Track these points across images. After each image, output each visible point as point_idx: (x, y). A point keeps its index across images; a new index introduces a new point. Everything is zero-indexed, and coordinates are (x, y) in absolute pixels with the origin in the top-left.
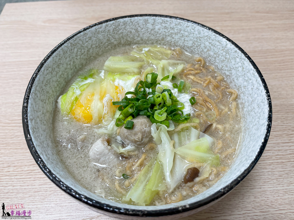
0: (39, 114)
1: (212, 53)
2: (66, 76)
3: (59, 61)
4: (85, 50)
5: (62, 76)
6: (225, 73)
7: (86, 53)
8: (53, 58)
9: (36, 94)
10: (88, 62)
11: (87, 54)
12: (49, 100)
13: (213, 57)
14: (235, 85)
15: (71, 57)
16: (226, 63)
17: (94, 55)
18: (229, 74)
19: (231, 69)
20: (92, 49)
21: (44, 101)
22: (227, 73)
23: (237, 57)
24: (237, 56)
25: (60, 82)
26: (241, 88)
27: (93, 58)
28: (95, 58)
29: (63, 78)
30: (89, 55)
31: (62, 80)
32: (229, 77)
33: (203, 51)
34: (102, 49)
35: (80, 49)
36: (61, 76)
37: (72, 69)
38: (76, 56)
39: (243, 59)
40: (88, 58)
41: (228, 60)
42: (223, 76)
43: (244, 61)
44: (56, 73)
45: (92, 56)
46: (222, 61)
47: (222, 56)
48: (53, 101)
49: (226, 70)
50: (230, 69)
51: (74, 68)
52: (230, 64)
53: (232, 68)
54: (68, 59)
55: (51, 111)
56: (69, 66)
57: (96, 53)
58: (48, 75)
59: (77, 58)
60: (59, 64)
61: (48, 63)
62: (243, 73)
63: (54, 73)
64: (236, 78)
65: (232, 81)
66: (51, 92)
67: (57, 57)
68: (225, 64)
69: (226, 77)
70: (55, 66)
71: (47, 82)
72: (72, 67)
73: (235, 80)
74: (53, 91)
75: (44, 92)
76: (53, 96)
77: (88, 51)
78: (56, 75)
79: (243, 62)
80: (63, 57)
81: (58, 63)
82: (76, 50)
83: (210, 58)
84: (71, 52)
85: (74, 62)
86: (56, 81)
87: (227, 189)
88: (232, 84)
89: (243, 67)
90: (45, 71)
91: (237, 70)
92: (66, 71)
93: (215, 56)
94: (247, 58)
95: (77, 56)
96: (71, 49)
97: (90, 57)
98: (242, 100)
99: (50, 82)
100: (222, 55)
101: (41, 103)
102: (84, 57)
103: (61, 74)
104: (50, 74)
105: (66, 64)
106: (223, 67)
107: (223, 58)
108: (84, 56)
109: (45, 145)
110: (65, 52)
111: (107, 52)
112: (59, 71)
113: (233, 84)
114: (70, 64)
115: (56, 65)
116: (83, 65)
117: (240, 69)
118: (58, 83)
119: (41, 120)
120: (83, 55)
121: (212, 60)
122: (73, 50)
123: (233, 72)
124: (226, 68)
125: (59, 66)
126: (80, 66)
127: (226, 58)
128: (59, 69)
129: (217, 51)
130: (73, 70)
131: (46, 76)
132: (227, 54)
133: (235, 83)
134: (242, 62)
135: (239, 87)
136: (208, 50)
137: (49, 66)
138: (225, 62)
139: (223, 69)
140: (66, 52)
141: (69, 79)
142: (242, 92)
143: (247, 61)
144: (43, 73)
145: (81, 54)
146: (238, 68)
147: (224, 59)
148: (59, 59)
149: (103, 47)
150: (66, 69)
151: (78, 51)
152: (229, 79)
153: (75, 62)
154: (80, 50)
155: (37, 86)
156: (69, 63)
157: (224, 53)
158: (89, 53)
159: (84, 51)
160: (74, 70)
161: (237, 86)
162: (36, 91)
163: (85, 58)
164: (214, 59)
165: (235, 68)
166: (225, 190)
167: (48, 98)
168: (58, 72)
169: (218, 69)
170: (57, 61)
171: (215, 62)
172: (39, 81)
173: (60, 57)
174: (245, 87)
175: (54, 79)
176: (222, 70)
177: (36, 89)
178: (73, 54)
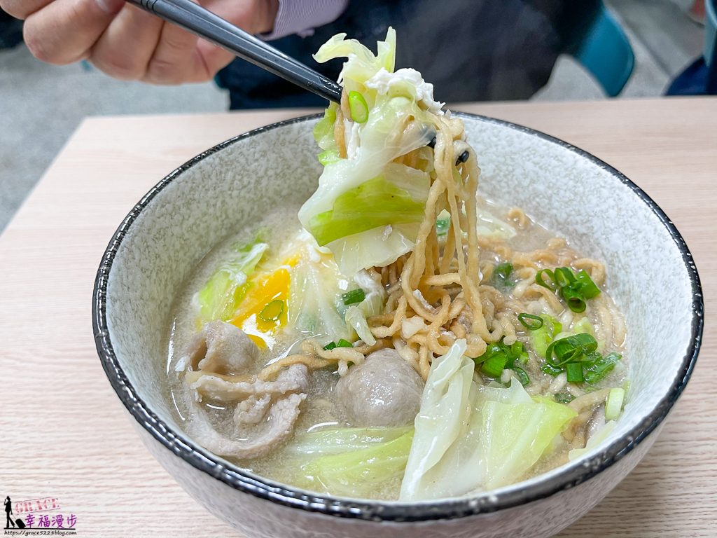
0: (132, 295)
1: (541, 187)
2: (202, 232)
3: (189, 194)
4: (252, 178)
5: (194, 227)
6: (576, 230)
7: (252, 185)
8: (179, 183)
9: (131, 251)
11: (256, 188)
12: (159, 275)
13: (544, 197)
15: (218, 190)
16: (576, 205)
17: (270, 193)
18: (585, 231)
19: (590, 218)
20: (266, 178)
21: (148, 273)
22: (582, 230)
23: (602, 187)
24: (603, 184)
25: (188, 241)
26: (618, 257)
27: (268, 202)
28: (273, 204)
29: (196, 233)
30: (258, 192)
31: (193, 238)
32: (587, 237)
33: (520, 184)
34: (288, 181)
35: (239, 175)
36: (191, 227)
37: (217, 218)
38: (230, 189)
39: (618, 188)
40: (255, 199)
41: (581, 198)
43: (620, 193)
44: (181, 218)
45: (265, 196)
46: (566, 203)
47: (565, 191)
48: (167, 279)
49: (577, 223)
50: (587, 217)
51: (224, 216)
52: (587, 205)
53: (592, 214)
54: (211, 193)
55: (162, 302)
56: (211, 210)
57: (275, 190)
58: (162, 218)
59: (231, 195)
60: (190, 199)
61: (166, 192)
62: (621, 220)
63: (177, 217)
64: (604, 236)
65: (595, 245)
66: (164, 257)
67: (187, 182)
68: (574, 210)
70: (179, 203)
71: (159, 232)
72: (218, 214)
73: (603, 242)
74: (170, 258)
75: (150, 254)
76: (168, 269)
77: (258, 182)
78: (182, 224)
79: (618, 195)
80: (200, 186)
81: (188, 197)
82: (230, 174)
84: (219, 177)
85: (223, 202)
86: (179, 236)
88: (596, 253)
89: (620, 206)
90: (158, 207)
91: (605, 217)
92: (204, 219)
93: (550, 192)
94: (626, 185)
95: (232, 191)
96: (221, 173)
97: (262, 197)
98: (624, 285)
99: (166, 236)
100: (565, 188)
101: (139, 273)
102: (247, 195)
103: (193, 225)
104: (168, 216)
105: (206, 204)
106: (569, 215)
107: (568, 194)
108: (249, 192)
109: (136, 360)
112: (189, 217)
113: (598, 253)
114: (215, 205)
115: (183, 202)
116: (243, 215)
117: (612, 213)
118: (183, 242)
119: (135, 310)
120: (246, 190)
121: (543, 204)
122: (223, 175)
123: (596, 222)
124: (578, 218)
125: (190, 204)
126: (238, 216)
127: (576, 194)
128: (188, 211)
129: (554, 181)
130: (220, 219)
131: (158, 220)
132: (579, 184)
133: (602, 249)
134: (615, 195)
135: (612, 256)
136: (533, 181)
137: (168, 198)
138: (575, 202)
139: (571, 221)
140: (209, 176)
143: (628, 192)
144: (153, 211)
145: (240, 187)
146: (607, 210)
147: (572, 196)
148: (192, 188)
149: (292, 179)
150: (205, 214)
151: (235, 180)
152: (587, 244)
153: (227, 203)
154: (240, 177)
155: (135, 236)
156: (213, 202)
157: (571, 183)
158: (259, 187)
159: (248, 179)
160: (223, 221)
161: (609, 255)
162: (133, 246)
163: (250, 197)
164: (547, 201)
165: (599, 214)
167: (156, 269)
168: (186, 217)
170: (185, 191)
171: (549, 209)
172: (141, 226)
173: (194, 185)
174: (628, 252)
175: (177, 231)
176: (568, 224)
177: (132, 241)
178: (223, 184)
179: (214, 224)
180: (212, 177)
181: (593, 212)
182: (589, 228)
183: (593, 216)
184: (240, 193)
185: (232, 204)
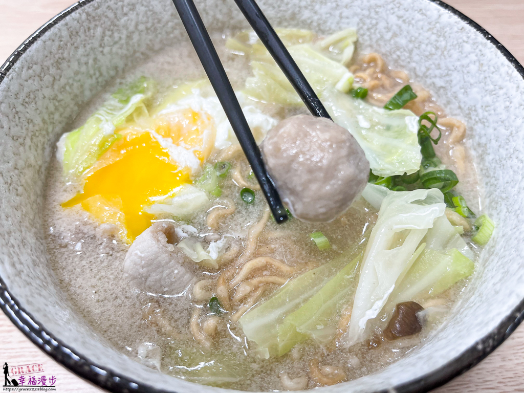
1: (402, 41)
2: (76, 91)
3: (58, 53)
4: (122, 33)
5: (68, 88)
6: (434, 83)
7: (123, 41)
8: (45, 42)
10: (130, 64)
11: (127, 44)
12: (35, 140)
13: (405, 50)
14: (460, 107)
15: (88, 47)
16: (436, 59)
17: (143, 49)
18: (442, 84)
19: (450, 72)
20: (137, 33)
21: (21, 140)
22: (440, 83)
23: (464, 41)
24: (465, 38)
25: (62, 103)
26: (475, 110)
27: (141, 57)
28: (146, 58)
29: (70, 93)
30: (130, 48)
31: (66, 98)
32: (444, 90)
33: (382, 37)
34: (160, 36)
35: (109, 30)
36: (64, 87)
37: (91, 77)
38: (101, 46)
39: (482, 43)
40: (128, 55)
41: (443, 52)
42: (428, 92)
43: (483, 49)
44: (51, 79)
45: (138, 51)
46: (427, 57)
47: (427, 45)
48: (44, 143)
49: (436, 76)
50: (446, 71)
51: (98, 74)
52: (448, 59)
53: (452, 68)
55: (40, 167)
56: (84, 69)
57: (148, 45)
58: (30, 81)
59: (102, 52)
60: (59, 58)
61: (31, 53)
62: (482, 76)
63: (47, 79)
64: (463, 90)
65: (452, 98)
67: (53, 41)
68: (434, 64)
69: (436, 93)
70: (48, 63)
71: (28, 96)
72: (92, 72)
73: (461, 96)
74: (44, 121)
75: (21, 120)
76: (44, 132)
77: (129, 37)
78: (53, 85)
79: (481, 51)
80: (69, 44)
81: (57, 56)
82: (99, 30)
83: (398, 53)
84: (87, 33)
85: (95, 60)
86: (51, 97)
87: (491, 342)
88: (452, 106)
89: (482, 62)
90: (25, 69)
91: (465, 72)
92: (77, 78)
93: (411, 46)
94: (489, 41)
95: (103, 47)
96: (89, 29)
97: (135, 52)
99: (37, 99)
100: (426, 42)
101: (10, 142)
102: (120, 51)
103: (65, 84)
104: (37, 79)
105: (77, 63)
108: (121, 48)
109: (13, 242)
110: (74, 33)
111: (171, 45)
112: (61, 77)
113: (454, 106)
114: (86, 64)
115: (52, 61)
116: (117, 72)
117: (473, 68)
118: (57, 104)
119: (9, 182)
120: (117, 46)
121: (403, 58)
122: (92, 31)
123: (456, 77)
124: (437, 72)
125: (60, 64)
126: (112, 73)
127: (437, 48)
128: (59, 71)
129: (417, 35)
130: (94, 78)
131: (26, 83)
132: (441, 39)
133: (459, 102)
134: (477, 51)
135: (469, 109)
136: (395, 35)
137: (35, 59)
138: (435, 57)
139: (430, 74)
140: (77, 33)
141: (86, 99)
142: (477, 119)
143: (491, 48)
144: (19, 75)
145: (112, 44)
146: (468, 66)
147: (433, 50)
148: (59, 46)
149: (164, 33)
150: (77, 73)
151: (105, 36)
152: (444, 97)
153: (99, 61)
154: (110, 33)
155: (1, 103)
156: (84, 60)
157: (434, 37)
158: (131, 43)
159: (118, 35)
160: (97, 79)
161: (466, 108)
163: (122, 53)
164: (407, 55)
165: (459, 68)
166: (486, 345)
167: (30, 135)
168: (58, 77)
169: (417, 76)
170: (53, 51)
171: (409, 62)
172: (7, 91)
173: (62, 43)
174: (487, 106)
175: (47, 92)
178: (93, 41)
179: (89, 82)
180: (80, 34)
181: (453, 66)
182: (447, 81)
183: (453, 71)
184: (112, 49)
185: (105, 61)
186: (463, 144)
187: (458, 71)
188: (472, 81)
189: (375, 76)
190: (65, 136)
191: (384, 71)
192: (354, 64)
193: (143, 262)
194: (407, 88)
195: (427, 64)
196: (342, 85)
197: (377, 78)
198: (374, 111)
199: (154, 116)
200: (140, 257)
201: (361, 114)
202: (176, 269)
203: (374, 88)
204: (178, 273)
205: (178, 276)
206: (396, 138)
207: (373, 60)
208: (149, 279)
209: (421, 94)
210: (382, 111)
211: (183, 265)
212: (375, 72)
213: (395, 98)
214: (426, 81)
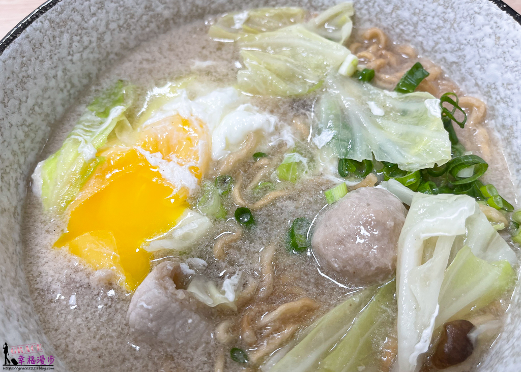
1: (405, 14)
2: (47, 110)
3: (21, 71)
4: (92, 37)
5: (36, 108)
6: (444, 58)
7: (94, 44)
10: (104, 68)
11: (99, 46)
12: (6, 178)
13: (409, 24)
14: (477, 85)
15: (55, 58)
16: (445, 33)
17: (116, 50)
18: (455, 60)
19: (462, 47)
20: (109, 33)
22: (451, 58)
23: (476, 13)
25: (33, 126)
26: (496, 89)
27: (116, 58)
28: (121, 58)
29: (40, 114)
30: (102, 51)
31: (38, 121)
33: (382, 10)
34: (134, 32)
35: (76, 35)
36: (33, 109)
37: (62, 90)
38: (69, 54)
39: (496, 15)
40: (101, 59)
41: (452, 25)
43: (498, 21)
44: (17, 103)
45: (112, 53)
46: (434, 30)
47: (433, 17)
48: (17, 179)
49: (446, 51)
51: (69, 86)
52: (459, 33)
53: (465, 42)
54: (47, 64)
55: (16, 207)
56: (52, 83)
57: (122, 44)
59: (71, 60)
60: (23, 77)
62: (500, 51)
63: (13, 103)
66: (7, 155)
67: (14, 58)
68: (443, 37)
70: (11, 85)
72: (62, 85)
74: (14, 154)
76: (16, 166)
77: (101, 39)
78: (19, 109)
79: (496, 23)
80: (33, 59)
81: (20, 75)
82: (66, 37)
83: (401, 27)
84: (53, 43)
85: (65, 71)
86: (19, 124)
88: (467, 83)
89: (498, 35)
91: (480, 46)
92: (46, 96)
93: (415, 19)
94: (505, 11)
95: (72, 55)
96: (54, 37)
97: (108, 54)
98: (504, 119)
99: (3, 129)
100: (433, 14)
102: (91, 56)
103: (34, 106)
105: (44, 78)
107: (436, 21)
108: (92, 53)
110: (37, 45)
111: (147, 40)
112: (27, 98)
113: (470, 82)
114: (55, 77)
115: (15, 82)
116: (90, 79)
117: (489, 42)
118: (26, 129)
120: (88, 50)
121: (407, 32)
122: (57, 39)
124: (448, 46)
125: (25, 83)
126: (85, 81)
127: (445, 21)
128: (25, 92)
129: (421, 7)
130: (65, 91)
132: (450, 10)
133: (476, 79)
134: (492, 23)
135: (488, 87)
136: (396, 8)
138: (444, 30)
139: (439, 48)
140: (41, 44)
141: (58, 117)
142: (499, 98)
143: (508, 20)
145: (81, 49)
146: (482, 39)
147: (441, 24)
148: (22, 63)
149: (138, 28)
150: (45, 90)
151: (73, 42)
153: (69, 71)
154: (78, 38)
156: (51, 73)
157: (440, 9)
158: (102, 44)
159: (88, 39)
160: (68, 91)
161: (484, 86)
163: (94, 58)
164: (411, 28)
168: (24, 99)
169: (424, 51)
170: (15, 70)
171: (414, 36)
173: (25, 59)
174: (509, 84)
175: (15, 119)
178: (60, 50)
179: (60, 96)
180: (44, 45)
181: (466, 40)
182: (460, 56)
183: (465, 45)
184: (82, 55)
185: (75, 70)
186: (485, 125)
187: (472, 45)
188: (489, 56)
189: (379, 53)
190: (40, 165)
191: (389, 47)
192: (354, 42)
193: (151, 315)
194: (418, 67)
195: (435, 38)
196: (345, 69)
197: (381, 56)
198: (385, 95)
199: (139, 129)
200: (147, 310)
201: (372, 100)
202: (190, 317)
203: (380, 68)
204: (193, 322)
205: (193, 325)
206: (417, 125)
207: (375, 36)
208: (160, 333)
209: (432, 71)
210: (394, 94)
211: (197, 311)
212: (378, 50)
213: (406, 78)
214: (435, 56)
